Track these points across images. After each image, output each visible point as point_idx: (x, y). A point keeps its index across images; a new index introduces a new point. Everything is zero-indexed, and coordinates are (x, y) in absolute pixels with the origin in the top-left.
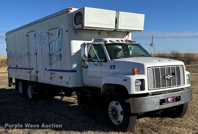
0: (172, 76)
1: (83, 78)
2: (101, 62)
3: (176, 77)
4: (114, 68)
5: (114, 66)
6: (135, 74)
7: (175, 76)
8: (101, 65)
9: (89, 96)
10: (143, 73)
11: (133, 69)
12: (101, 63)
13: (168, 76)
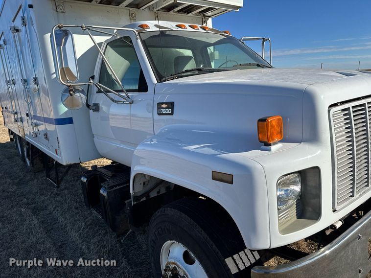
1: (94, 137)
2: (128, 91)
4: (169, 111)
5: (171, 105)
6: (270, 145)
8: (130, 103)
9: (105, 194)
10: (313, 137)
11: (260, 120)
12: (130, 94)
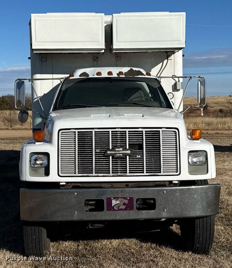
0: (129, 152)
3: (145, 155)
7: (143, 152)
13: (117, 149)
